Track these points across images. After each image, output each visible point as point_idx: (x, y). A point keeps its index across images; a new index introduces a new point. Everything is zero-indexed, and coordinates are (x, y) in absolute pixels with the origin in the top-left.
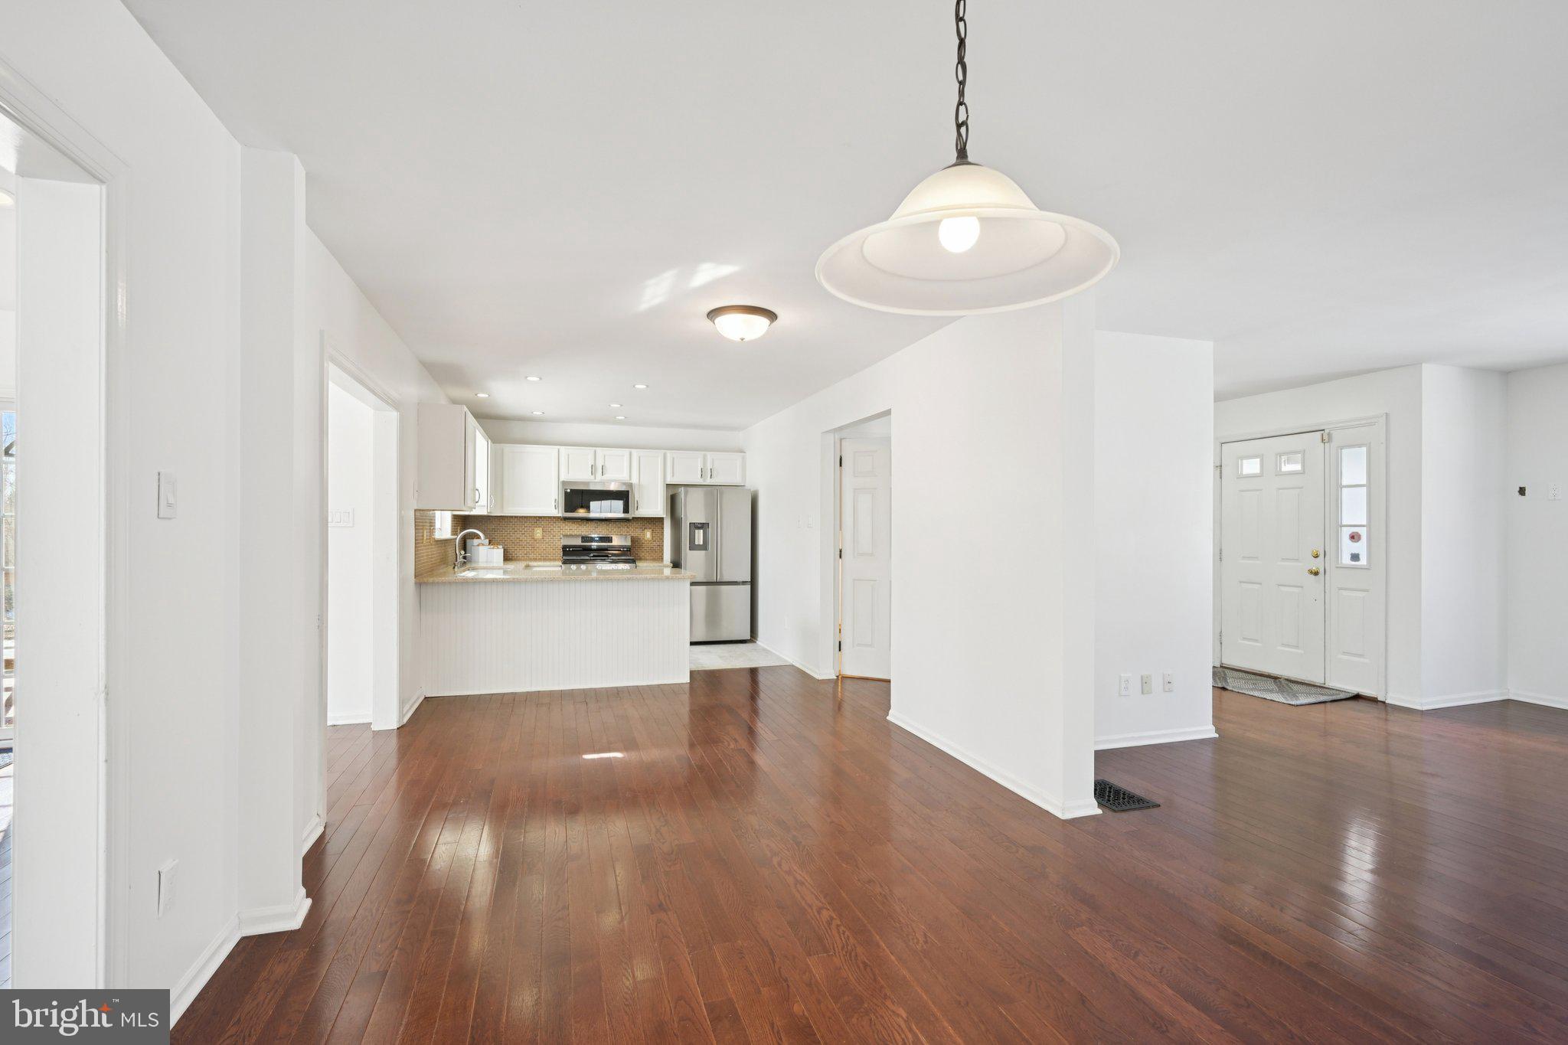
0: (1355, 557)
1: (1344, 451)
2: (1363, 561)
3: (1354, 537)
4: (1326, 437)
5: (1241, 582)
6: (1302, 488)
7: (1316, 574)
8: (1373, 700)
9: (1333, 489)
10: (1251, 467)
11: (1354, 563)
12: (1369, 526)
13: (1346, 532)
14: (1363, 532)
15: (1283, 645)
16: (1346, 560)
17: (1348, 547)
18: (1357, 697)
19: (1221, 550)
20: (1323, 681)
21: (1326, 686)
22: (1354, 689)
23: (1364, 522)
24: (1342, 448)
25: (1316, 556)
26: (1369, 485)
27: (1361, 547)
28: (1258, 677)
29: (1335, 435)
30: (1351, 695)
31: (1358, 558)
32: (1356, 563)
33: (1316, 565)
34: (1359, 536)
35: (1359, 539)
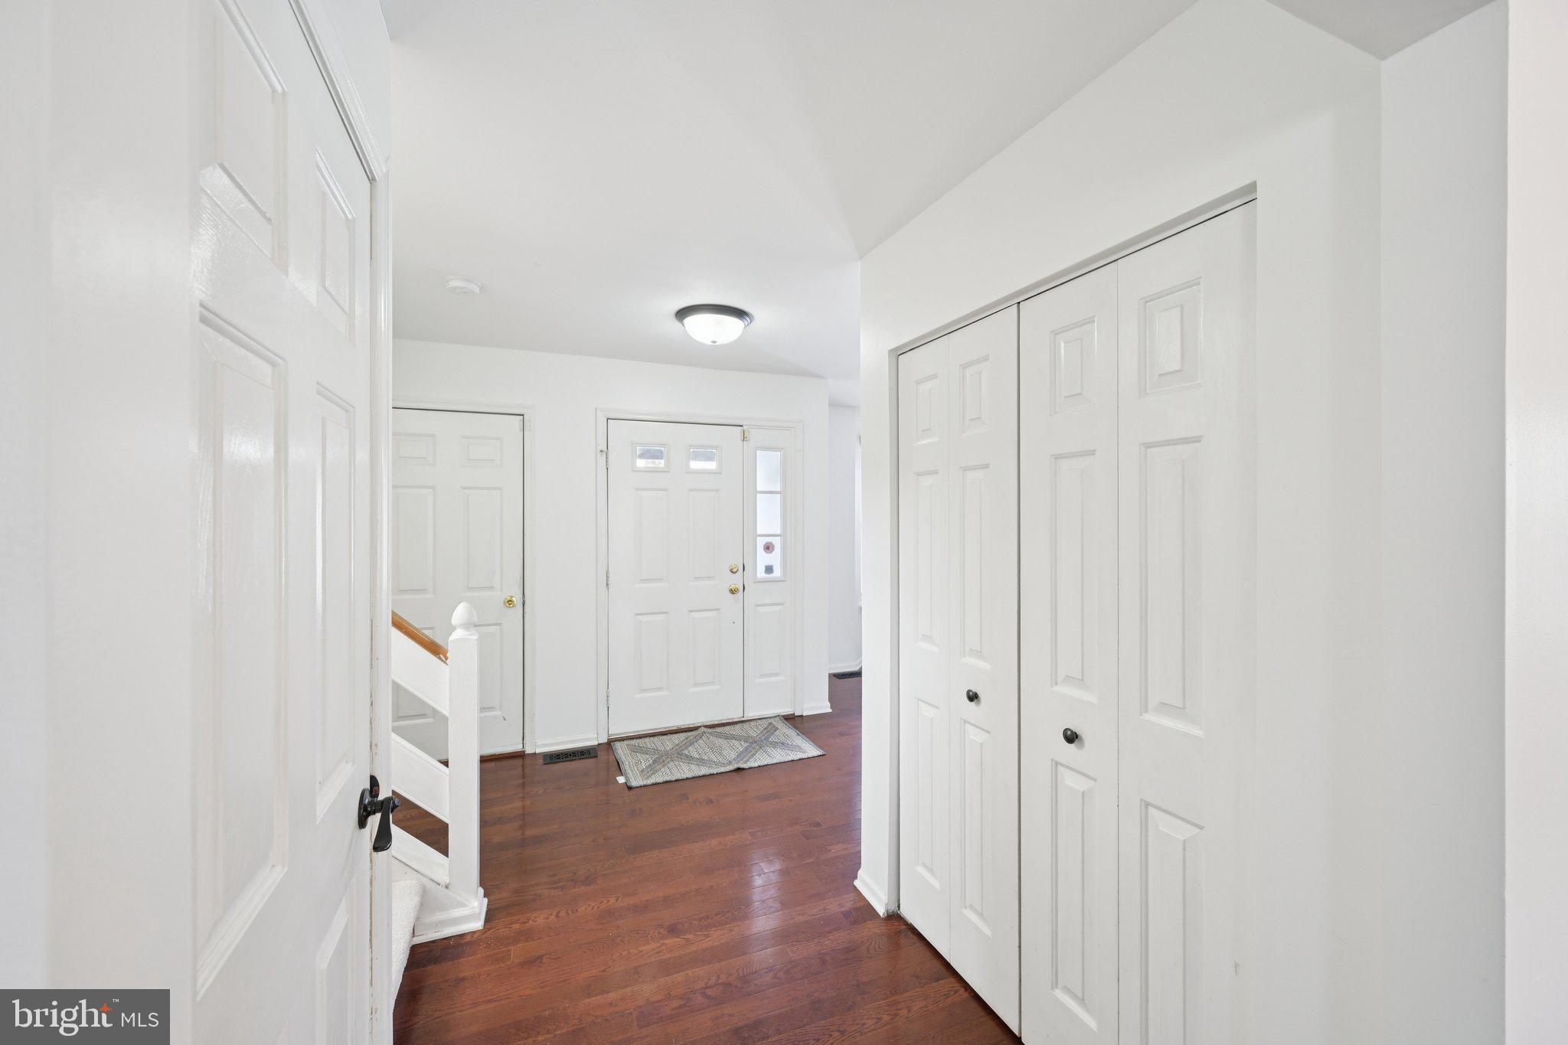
0: (769, 569)
2: (777, 572)
3: (768, 548)
7: (734, 591)
9: (751, 494)
11: (767, 575)
12: (782, 535)
13: (761, 542)
14: (777, 542)
15: (697, 685)
16: (761, 573)
17: (763, 559)
20: (741, 715)
21: (746, 718)
25: (735, 572)
26: (783, 493)
27: (775, 559)
29: (753, 433)
31: (772, 569)
32: (771, 575)
33: (736, 581)
34: (773, 546)
35: (773, 549)
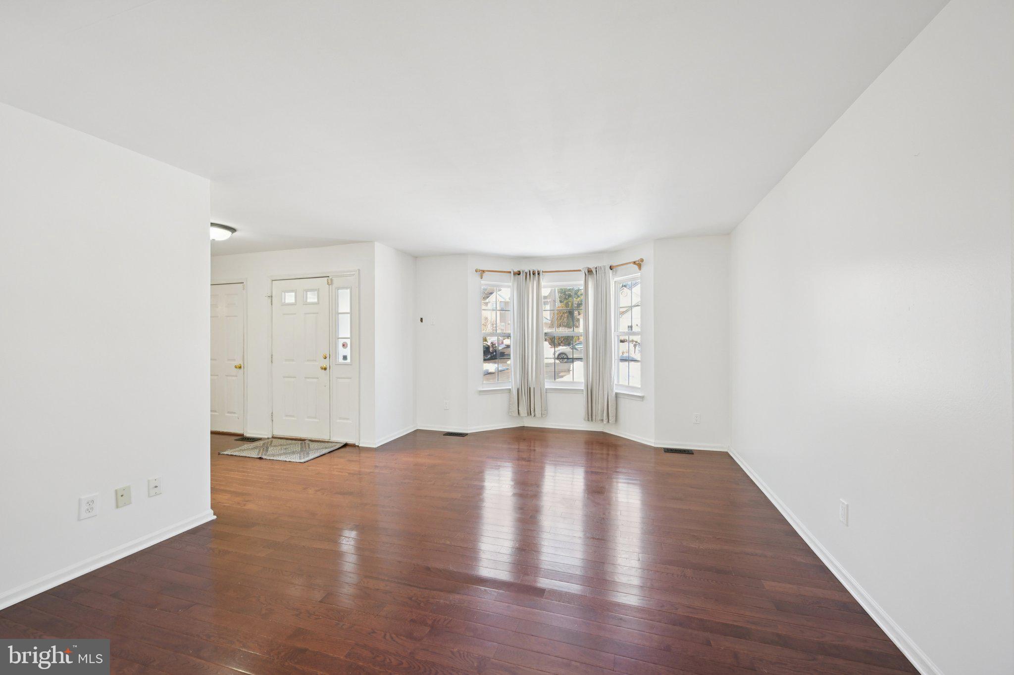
0: (345, 358)
1: (340, 291)
2: (349, 360)
3: (344, 345)
4: (329, 281)
5: (284, 377)
6: (318, 313)
7: (325, 369)
8: (354, 446)
9: (334, 315)
10: (290, 298)
11: (344, 361)
12: (351, 338)
13: (341, 342)
14: (348, 342)
15: (308, 417)
16: (340, 360)
17: (342, 352)
18: (346, 445)
19: (272, 355)
20: (329, 438)
21: (331, 441)
22: (344, 440)
23: (349, 336)
24: (338, 288)
25: (325, 358)
26: (351, 313)
27: (347, 352)
28: (293, 442)
29: (335, 280)
30: (342, 445)
32: (346, 361)
33: (325, 363)
34: (347, 345)
35: (347, 347)
